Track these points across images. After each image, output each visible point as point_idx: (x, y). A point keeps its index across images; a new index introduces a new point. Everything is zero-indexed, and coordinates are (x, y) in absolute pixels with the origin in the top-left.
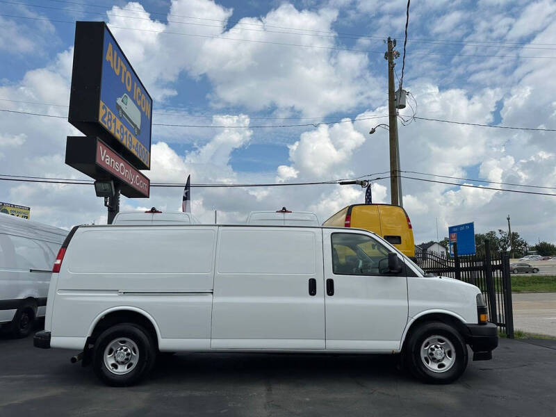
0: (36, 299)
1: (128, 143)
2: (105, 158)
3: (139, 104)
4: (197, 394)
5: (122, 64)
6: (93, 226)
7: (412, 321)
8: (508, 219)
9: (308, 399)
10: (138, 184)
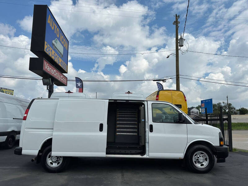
0: (16, 131)
1: (58, 61)
2: (47, 67)
3: (63, 43)
4: (90, 177)
5: (55, 24)
6: (42, 98)
7: (189, 144)
8: (227, 97)
9: (141, 180)
10: (62, 80)
